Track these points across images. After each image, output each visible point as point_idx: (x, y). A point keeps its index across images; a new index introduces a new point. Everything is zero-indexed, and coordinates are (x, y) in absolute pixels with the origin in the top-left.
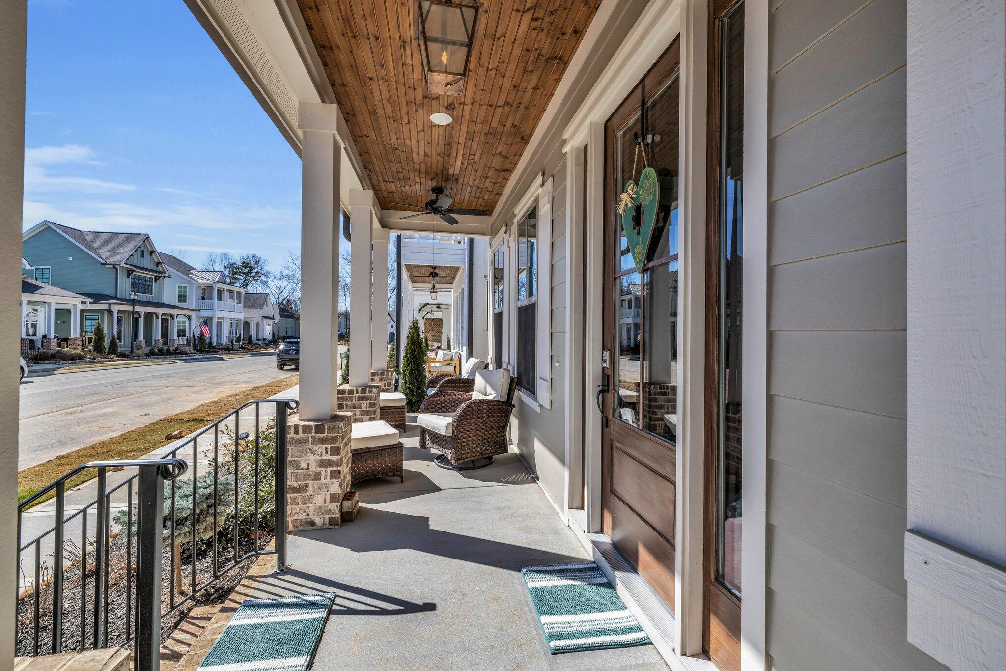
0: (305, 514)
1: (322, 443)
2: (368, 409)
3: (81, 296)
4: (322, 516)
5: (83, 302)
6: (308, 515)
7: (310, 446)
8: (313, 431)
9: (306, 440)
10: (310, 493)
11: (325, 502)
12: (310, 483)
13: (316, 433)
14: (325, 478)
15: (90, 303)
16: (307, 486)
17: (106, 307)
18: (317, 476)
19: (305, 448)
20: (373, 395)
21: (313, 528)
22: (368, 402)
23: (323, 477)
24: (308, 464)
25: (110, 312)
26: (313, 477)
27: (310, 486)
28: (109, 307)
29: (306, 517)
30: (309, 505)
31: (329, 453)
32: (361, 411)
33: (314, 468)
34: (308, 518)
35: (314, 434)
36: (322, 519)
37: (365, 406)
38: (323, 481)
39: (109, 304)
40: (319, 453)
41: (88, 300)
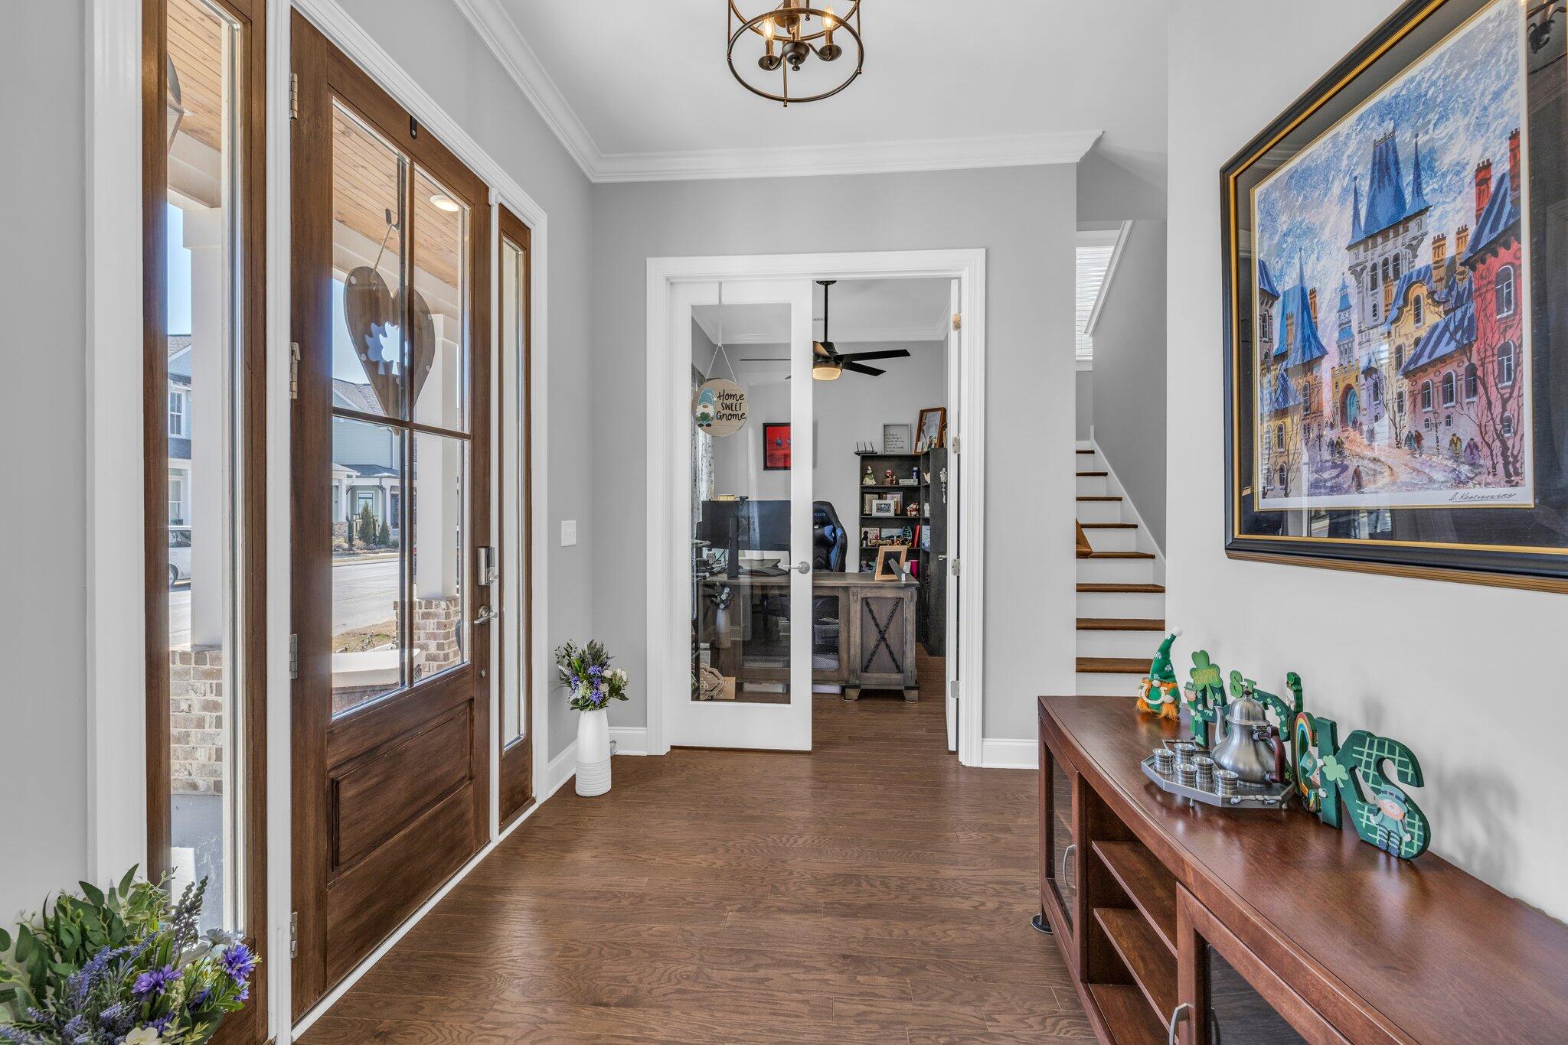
0: (187, 773)
1: (206, 678)
2: (436, 631)
3: (347, 469)
4: (206, 778)
5: (349, 477)
6: (190, 774)
7: (192, 681)
8: (193, 661)
9: (186, 673)
10: (191, 745)
11: (210, 759)
12: (193, 731)
13: (196, 663)
14: (210, 727)
15: (357, 477)
16: (188, 735)
17: (375, 482)
18: (200, 723)
19: (185, 683)
20: (441, 611)
21: (194, 792)
22: (436, 620)
23: (207, 726)
24: (190, 706)
25: (381, 488)
26: (195, 723)
27: (193, 735)
28: (381, 482)
29: (188, 777)
30: (192, 762)
31: (214, 691)
32: (427, 634)
33: (197, 712)
34: (190, 779)
35: (193, 665)
36: (206, 783)
37: (432, 626)
38: (207, 730)
39: (381, 478)
40: (202, 691)
41: (355, 473)
